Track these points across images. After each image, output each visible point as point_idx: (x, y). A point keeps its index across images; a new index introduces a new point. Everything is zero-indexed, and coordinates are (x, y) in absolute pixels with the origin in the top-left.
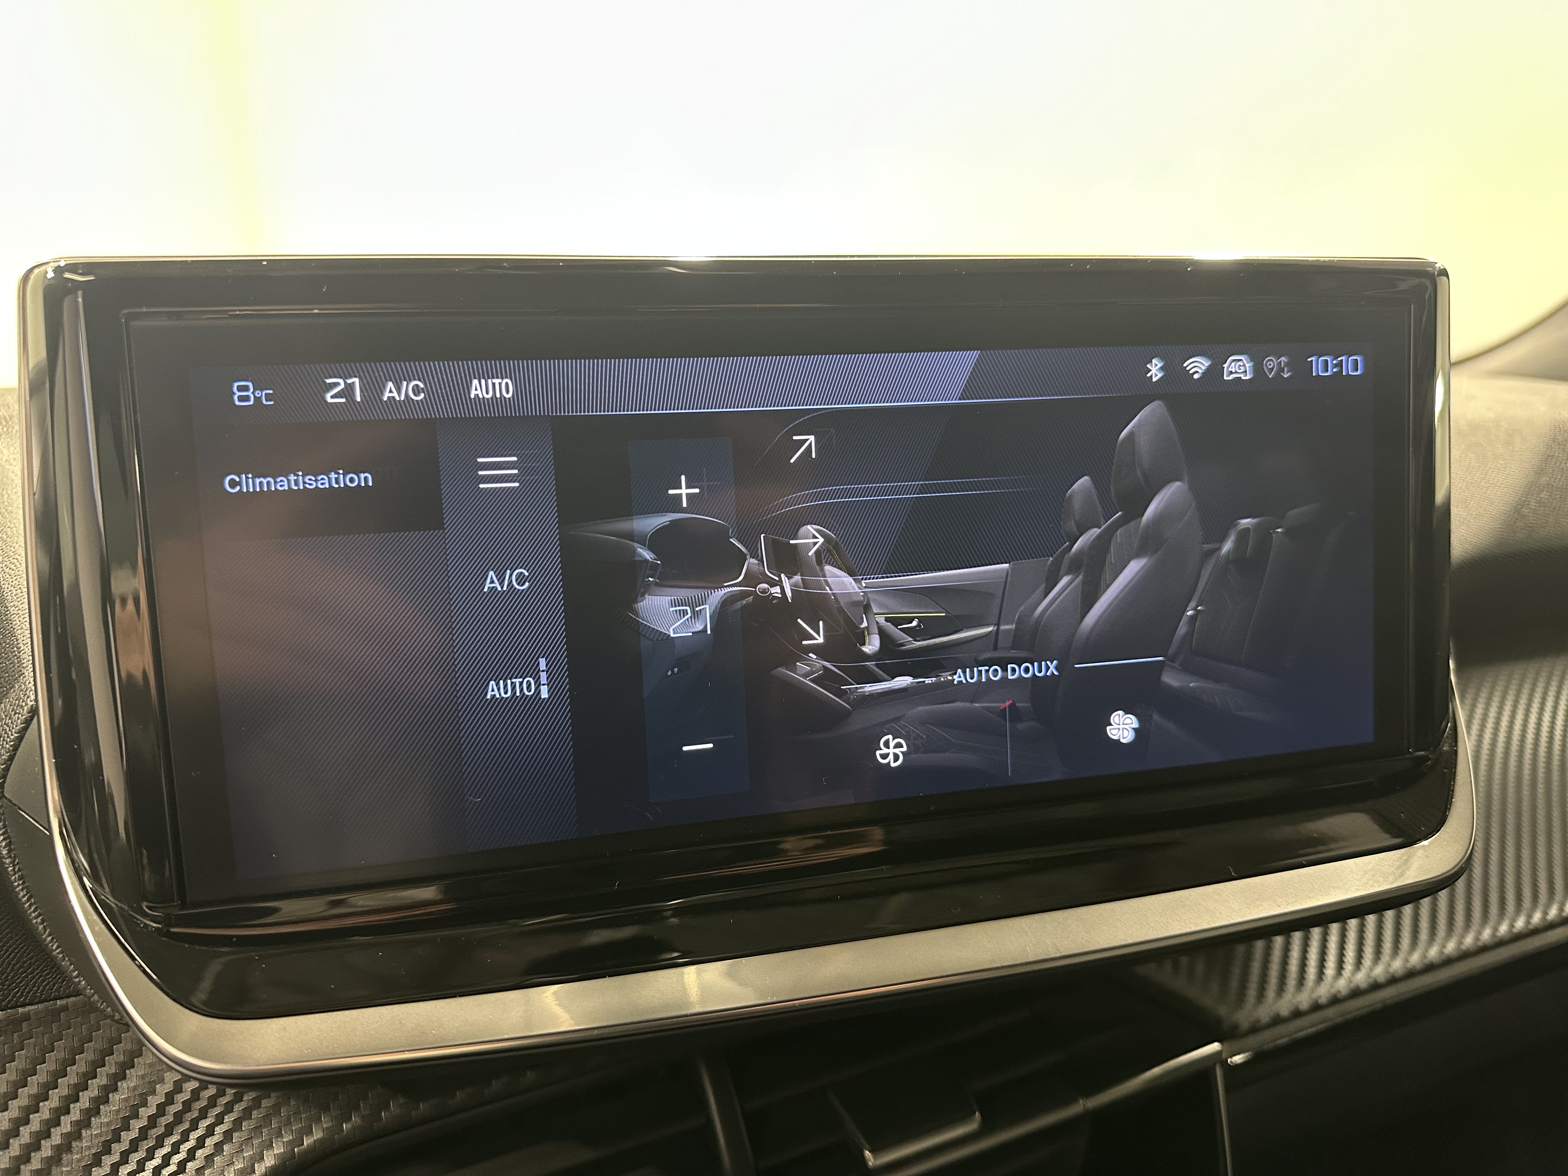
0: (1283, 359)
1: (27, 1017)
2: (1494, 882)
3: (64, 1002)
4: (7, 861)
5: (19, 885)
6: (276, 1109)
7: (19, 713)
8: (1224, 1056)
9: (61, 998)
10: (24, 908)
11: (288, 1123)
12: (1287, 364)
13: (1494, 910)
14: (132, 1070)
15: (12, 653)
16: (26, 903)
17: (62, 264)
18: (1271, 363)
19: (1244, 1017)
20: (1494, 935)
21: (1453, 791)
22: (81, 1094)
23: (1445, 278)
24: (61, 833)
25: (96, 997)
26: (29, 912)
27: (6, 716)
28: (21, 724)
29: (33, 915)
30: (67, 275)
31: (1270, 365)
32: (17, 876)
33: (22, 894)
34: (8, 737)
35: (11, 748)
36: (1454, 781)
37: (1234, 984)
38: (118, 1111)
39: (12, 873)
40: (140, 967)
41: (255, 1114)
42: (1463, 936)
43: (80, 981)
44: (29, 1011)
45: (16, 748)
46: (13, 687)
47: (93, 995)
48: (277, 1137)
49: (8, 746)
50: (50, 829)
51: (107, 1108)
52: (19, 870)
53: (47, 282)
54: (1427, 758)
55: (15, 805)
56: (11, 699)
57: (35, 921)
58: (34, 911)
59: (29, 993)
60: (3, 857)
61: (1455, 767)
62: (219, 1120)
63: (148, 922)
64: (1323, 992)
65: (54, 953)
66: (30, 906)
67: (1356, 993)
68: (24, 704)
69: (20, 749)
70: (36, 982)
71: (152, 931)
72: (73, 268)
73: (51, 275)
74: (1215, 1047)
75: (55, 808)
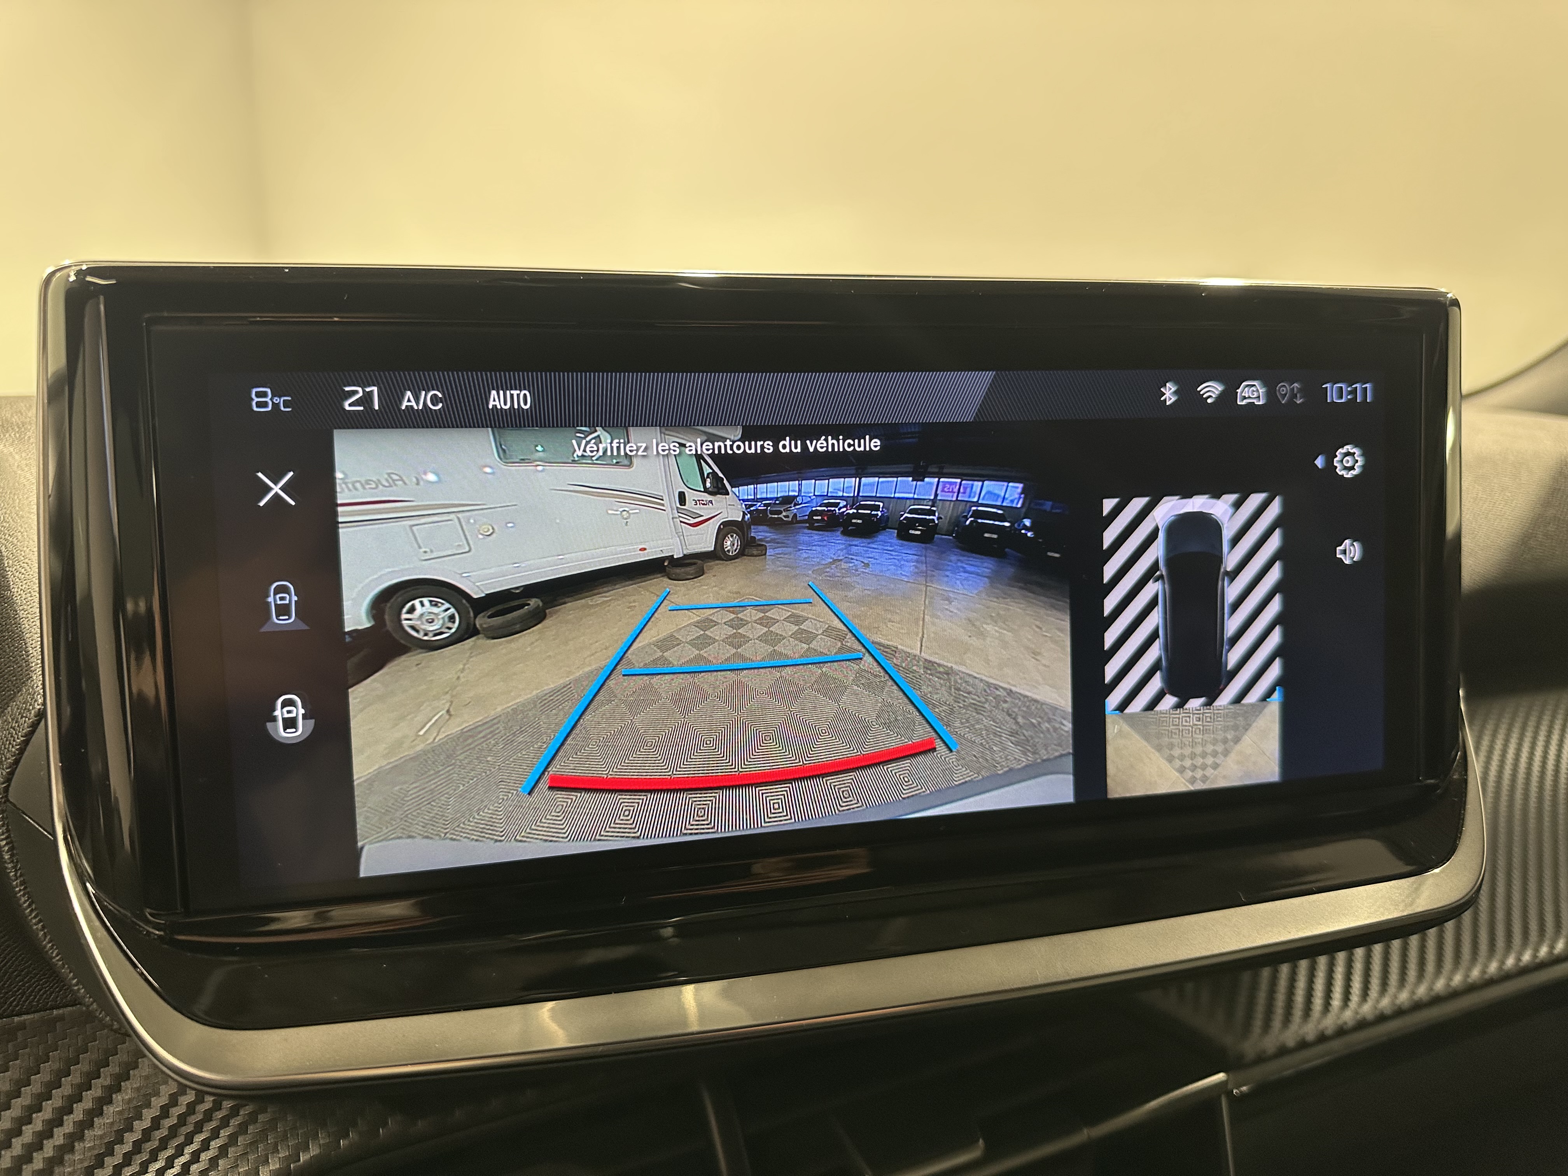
0: (1296, 385)
1: (22, 1026)
2: (1500, 915)
3: (61, 1011)
4: (10, 866)
5: (20, 890)
6: (272, 1125)
7: (26, 717)
8: (1230, 1087)
9: (58, 1008)
10: (24, 914)
11: (285, 1138)
12: (1299, 390)
13: (1500, 943)
14: (127, 1082)
15: (20, 657)
16: (26, 909)
17: (84, 267)
18: (1284, 388)
19: (1249, 1048)
20: (1500, 968)
21: (1463, 820)
22: (75, 1105)
23: (1456, 309)
24: (65, 838)
25: (95, 1006)
26: (30, 918)
27: (13, 720)
28: (28, 727)
29: (34, 921)
30: (89, 279)
31: (1283, 390)
32: (18, 881)
33: (23, 899)
34: (14, 741)
35: (17, 752)
36: (1464, 810)
37: (1240, 1013)
38: (112, 1123)
39: (13, 878)
40: (142, 974)
41: (251, 1129)
42: (1469, 969)
43: (79, 989)
44: (25, 1020)
45: (22, 751)
46: (21, 690)
47: (92, 1004)
48: (273, 1153)
49: (13, 750)
50: (54, 833)
51: (101, 1120)
52: (21, 876)
53: (68, 286)
54: (1435, 787)
55: (20, 809)
56: (18, 703)
57: (35, 927)
58: (35, 917)
59: (25, 1001)
60: (5, 862)
61: (1466, 796)
62: (215, 1135)
63: (151, 930)
64: (1329, 1023)
65: (54, 960)
66: (32, 911)
67: (1362, 1025)
68: (31, 708)
69: (26, 753)
70: (32, 992)
71: (154, 939)
72: (95, 271)
73: (73, 278)
74: (1221, 1076)
75: (60, 813)
